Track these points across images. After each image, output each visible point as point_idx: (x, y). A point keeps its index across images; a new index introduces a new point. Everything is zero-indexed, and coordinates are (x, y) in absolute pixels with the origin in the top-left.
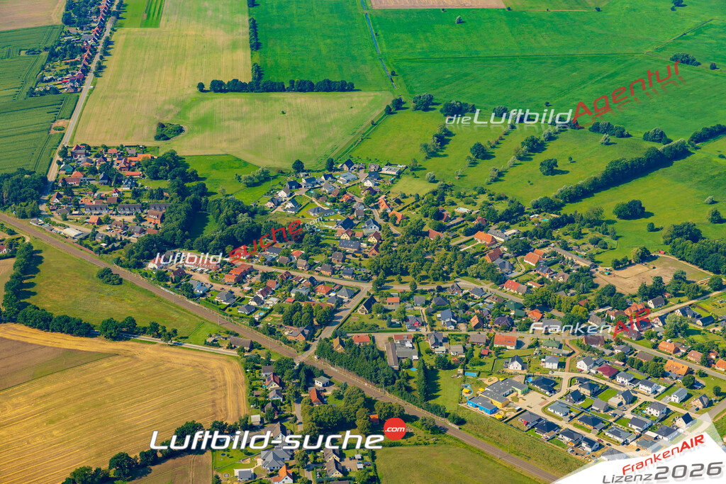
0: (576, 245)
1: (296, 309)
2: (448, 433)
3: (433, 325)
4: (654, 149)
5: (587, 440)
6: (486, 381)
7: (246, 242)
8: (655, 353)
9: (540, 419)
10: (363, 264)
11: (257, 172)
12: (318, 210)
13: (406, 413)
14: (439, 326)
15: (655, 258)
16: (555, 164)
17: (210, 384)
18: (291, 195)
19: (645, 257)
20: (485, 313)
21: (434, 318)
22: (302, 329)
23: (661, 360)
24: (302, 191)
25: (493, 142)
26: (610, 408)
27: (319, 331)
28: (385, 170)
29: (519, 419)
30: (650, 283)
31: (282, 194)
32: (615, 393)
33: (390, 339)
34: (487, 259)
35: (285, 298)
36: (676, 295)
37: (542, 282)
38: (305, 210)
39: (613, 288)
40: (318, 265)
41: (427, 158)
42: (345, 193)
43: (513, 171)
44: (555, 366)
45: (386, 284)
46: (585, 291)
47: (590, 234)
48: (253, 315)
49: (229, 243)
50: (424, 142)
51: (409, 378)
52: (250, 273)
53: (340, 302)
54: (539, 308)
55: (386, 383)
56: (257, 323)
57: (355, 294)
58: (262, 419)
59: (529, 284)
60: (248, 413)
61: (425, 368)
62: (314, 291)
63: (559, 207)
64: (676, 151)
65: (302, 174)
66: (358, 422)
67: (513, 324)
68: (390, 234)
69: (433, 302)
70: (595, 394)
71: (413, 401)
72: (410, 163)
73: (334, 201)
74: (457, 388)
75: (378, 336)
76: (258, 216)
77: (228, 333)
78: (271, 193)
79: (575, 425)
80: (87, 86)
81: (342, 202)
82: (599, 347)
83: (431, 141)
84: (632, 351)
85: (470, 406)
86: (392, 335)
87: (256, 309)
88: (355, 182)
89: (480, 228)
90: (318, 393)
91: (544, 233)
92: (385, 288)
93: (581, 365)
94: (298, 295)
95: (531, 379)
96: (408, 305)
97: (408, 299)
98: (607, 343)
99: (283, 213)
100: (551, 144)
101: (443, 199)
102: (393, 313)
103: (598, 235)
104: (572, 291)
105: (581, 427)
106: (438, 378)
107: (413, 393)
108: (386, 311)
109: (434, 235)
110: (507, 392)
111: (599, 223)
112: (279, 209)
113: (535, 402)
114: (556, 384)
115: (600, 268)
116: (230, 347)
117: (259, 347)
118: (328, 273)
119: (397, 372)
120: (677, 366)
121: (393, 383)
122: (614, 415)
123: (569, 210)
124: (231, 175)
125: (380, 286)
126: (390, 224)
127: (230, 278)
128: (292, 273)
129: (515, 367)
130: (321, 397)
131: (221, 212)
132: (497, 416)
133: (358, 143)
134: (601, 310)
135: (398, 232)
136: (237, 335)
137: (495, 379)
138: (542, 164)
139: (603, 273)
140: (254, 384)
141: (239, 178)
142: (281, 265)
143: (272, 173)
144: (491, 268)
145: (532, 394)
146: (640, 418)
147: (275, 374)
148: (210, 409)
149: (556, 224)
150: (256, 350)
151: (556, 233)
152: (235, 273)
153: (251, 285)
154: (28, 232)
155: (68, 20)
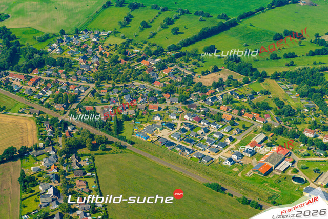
0: (186, 65)
1: (60, 96)
2: (127, 148)
3: (121, 101)
4: (222, 22)
5: (187, 149)
6: (145, 125)
7: (38, 67)
8: (219, 111)
9: (167, 141)
10: (91, 75)
11: (43, 35)
12: (71, 52)
13: (108, 140)
14: (124, 102)
15: (220, 70)
16: (178, 29)
17: (21, 130)
18: (59, 45)
19: (216, 70)
20: (145, 96)
21: (122, 98)
22: (62, 105)
23: (221, 114)
24: (64, 44)
25: (151, 20)
26: (198, 135)
27: (70, 105)
28: (102, 34)
29: (158, 141)
30: (217, 81)
31: (55, 45)
32: (200, 128)
33: (102, 108)
34: (147, 72)
35: (55, 92)
36: (229, 86)
37: (170, 82)
38: (65, 52)
39: (201, 83)
40: (71, 76)
41: (121, 28)
42: (83, 44)
43: (160, 33)
44: (175, 118)
45: (101, 84)
46: (189, 85)
47: (192, 60)
48: (40, 99)
49: (30, 67)
50: (119, 21)
51: (110, 125)
52: (39, 80)
53: (80, 92)
54: (169, 93)
55: (100, 128)
56: (42, 103)
57: (87, 89)
58: (44, 145)
59: (165, 83)
60: (37, 142)
61: (117, 120)
62: (69, 88)
63: (179, 48)
64: (231, 23)
65: (64, 36)
66: (87, 145)
67: (157, 100)
68: (103, 62)
69: (122, 92)
70: (191, 129)
71: (112, 135)
72: (113, 30)
73: (78, 47)
74: (132, 128)
75: (97, 107)
76: (43, 55)
77: (29, 107)
78: (50, 45)
79: (183, 143)
81: (82, 48)
82: (194, 109)
83: (123, 20)
84: (208, 110)
85: (137, 136)
86: (103, 106)
87: (42, 96)
88: (89, 39)
89: (144, 58)
90: (70, 132)
91: (172, 60)
92: (101, 86)
93: (186, 117)
94: (61, 90)
95: (164, 124)
96: (111, 93)
97: (111, 90)
98: (198, 107)
99: (55, 54)
100: (177, 21)
101: (128, 46)
102: (104, 97)
103: (196, 61)
104: (183, 85)
105: (185, 144)
106: (123, 125)
107: (112, 131)
108: (101, 96)
109: (123, 62)
110: (153, 130)
111: (196, 55)
112: (54, 52)
113: (165, 134)
114: (175, 125)
115: (196, 75)
116: (30, 114)
117: (43, 113)
118: (75, 80)
119: (105, 122)
120: (227, 116)
121: (103, 127)
122: (200, 138)
123: (183, 50)
124: (31, 37)
125: (98, 85)
126: (104, 58)
127: (30, 83)
128: (59, 80)
129: (157, 118)
130: (70, 134)
131: (26, 53)
132: (149, 140)
133: (90, 22)
134: (196, 93)
135: (107, 61)
136: (33, 108)
137: (148, 124)
138: (172, 30)
139: (197, 77)
140: (40, 129)
141: (35, 38)
142: (54, 77)
143: (51, 36)
144: (148, 76)
145: (164, 130)
146: (210, 139)
147: (50, 125)
148: (20, 141)
149: (177, 56)
150: (42, 115)
151: (177, 60)
152: (33, 81)
153: (40, 86)
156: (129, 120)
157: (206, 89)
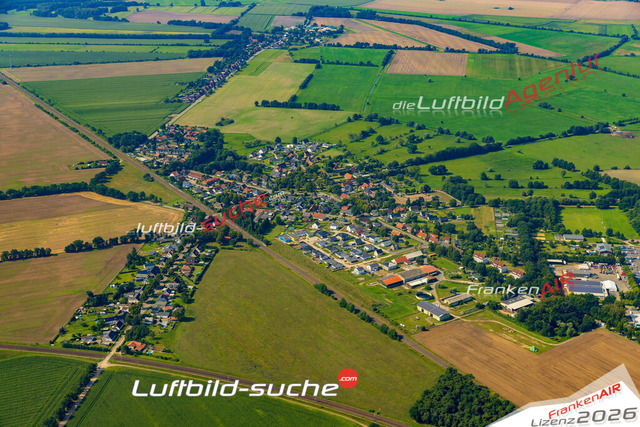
1: (223, 195)
2: (259, 247)
5: (322, 255)
6: (296, 231)
8: (392, 227)
9: (309, 246)
11: (255, 141)
12: (273, 159)
13: (244, 238)
15: (432, 191)
16: (416, 148)
18: (265, 152)
19: (427, 191)
22: (222, 203)
23: (390, 230)
24: (273, 152)
28: (323, 146)
29: (299, 245)
31: (261, 152)
33: (263, 212)
34: (341, 184)
36: (428, 207)
38: (267, 159)
40: (253, 181)
41: (351, 142)
42: (292, 152)
44: (336, 228)
48: (204, 198)
49: (217, 168)
52: (217, 181)
56: (204, 201)
57: (262, 193)
62: (242, 190)
63: (403, 167)
65: (277, 144)
66: (217, 238)
72: (338, 143)
73: (285, 156)
75: (258, 210)
76: (240, 160)
77: (187, 203)
78: (255, 151)
79: (324, 250)
80: (200, 100)
81: (288, 157)
83: (357, 134)
85: (279, 239)
86: (266, 210)
87: (208, 195)
88: (304, 150)
89: (349, 172)
91: (383, 177)
93: (348, 228)
94: (232, 191)
95: (319, 232)
101: (342, 160)
106: (273, 228)
107: (255, 231)
110: (302, 235)
112: (254, 158)
115: (398, 193)
116: (183, 208)
117: (197, 208)
118: (255, 184)
128: (237, 183)
129: (315, 226)
132: (289, 243)
136: (191, 204)
137: (300, 230)
138: (408, 147)
141: (243, 143)
142: (235, 180)
145: (314, 238)
149: (392, 174)
150: (195, 210)
153: (214, 186)
154: (123, 158)
155: (210, 70)
156: (283, 224)
157: (395, 206)
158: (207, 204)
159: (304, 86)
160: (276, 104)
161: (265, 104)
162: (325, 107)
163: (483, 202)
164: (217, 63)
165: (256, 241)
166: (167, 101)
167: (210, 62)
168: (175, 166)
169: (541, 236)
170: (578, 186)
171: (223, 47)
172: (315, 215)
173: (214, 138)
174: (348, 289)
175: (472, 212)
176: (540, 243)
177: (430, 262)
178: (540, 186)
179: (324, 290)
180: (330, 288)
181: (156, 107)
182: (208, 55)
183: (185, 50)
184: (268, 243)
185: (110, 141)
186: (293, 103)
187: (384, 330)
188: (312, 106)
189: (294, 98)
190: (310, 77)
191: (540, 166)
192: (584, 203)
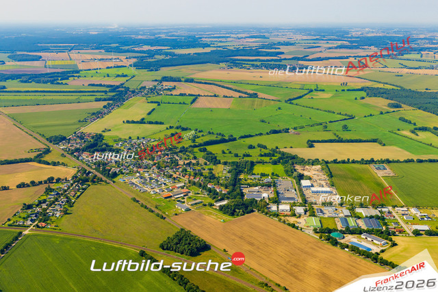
0: (181, 155)
7: (101, 151)
11: (118, 139)
12: (126, 146)
13: (104, 180)
19: (195, 159)
23: (172, 175)
24: (126, 143)
28: (152, 140)
29: (128, 183)
38: (123, 146)
44: (147, 175)
49: (96, 151)
67: (147, 168)
70: (150, 180)
73: (132, 145)
75: (113, 168)
76: (110, 147)
77: (80, 166)
78: (118, 143)
80: (96, 121)
85: (120, 180)
93: (153, 175)
105: (140, 184)
106: (118, 175)
110: (130, 178)
112: (117, 146)
116: (77, 168)
127: (90, 157)
129: (138, 174)
133: (151, 135)
139: (181, 161)
143: (123, 139)
145: (137, 179)
149: (181, 151)
150: (83, 169)
154: (52, 147)
155: (105, 107)
156: (123, 174)
157: (178, 165)
158: (89, 166)
159: (149, 114)
160: (133, 122)
161: (128, 122)
162: (157, 123)
163: (220, 163)
164: (109, 104)
165: (108, 181)
166: (80, 121)
167: (105, 103)
168: (77, 150)
169: (242, 176)
170: (265, 155)
171: (113, 96)
172: (139, 170)
173: (99, 137)
174: (146, 200)
175: (214, 167)
176: (240, 179)
177: (187, 188)
178: (248, 156)
179: (135, 200)
180: (137, 199)
181: (74, 124)
182: (105, 100)
183: (94, 98)
184: (114, 182)
185: (47, 139)
186: (142, 122)
187: (158, 215)
188: (150, 123)
189: (143, 119)
190: (154, 109)
191: (251, 147)
192: (266, 163)
